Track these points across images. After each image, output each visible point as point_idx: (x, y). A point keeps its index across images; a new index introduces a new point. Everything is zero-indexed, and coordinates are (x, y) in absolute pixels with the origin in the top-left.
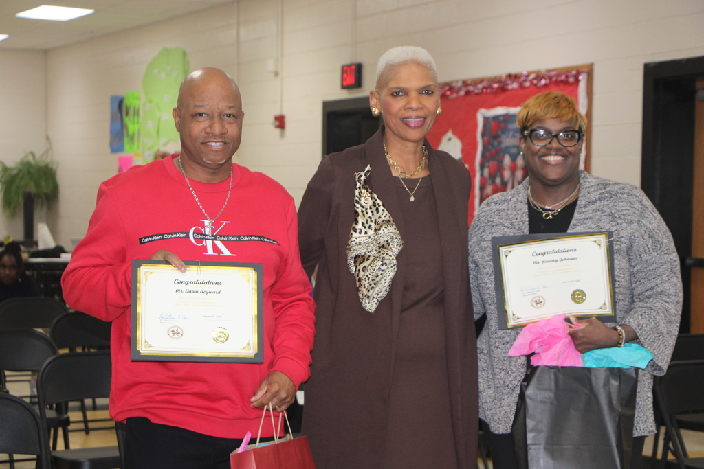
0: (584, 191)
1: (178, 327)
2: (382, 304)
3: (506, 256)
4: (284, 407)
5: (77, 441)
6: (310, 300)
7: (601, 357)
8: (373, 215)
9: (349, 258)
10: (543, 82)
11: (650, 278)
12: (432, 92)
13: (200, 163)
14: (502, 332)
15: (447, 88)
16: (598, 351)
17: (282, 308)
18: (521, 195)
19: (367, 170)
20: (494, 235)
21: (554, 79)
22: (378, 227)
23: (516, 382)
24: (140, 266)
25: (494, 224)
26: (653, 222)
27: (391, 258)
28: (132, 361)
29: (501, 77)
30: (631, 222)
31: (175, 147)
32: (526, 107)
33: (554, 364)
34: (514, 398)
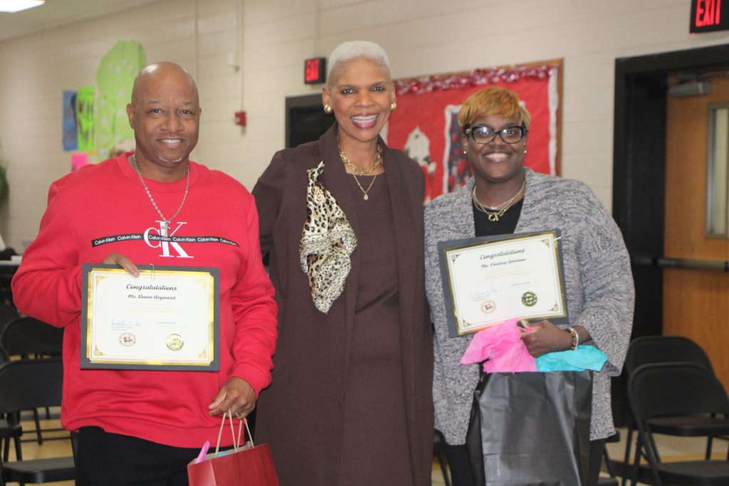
0: (529, 190)
1: (130, 334)
2: (335, 304)
3: (454, 261)
4: (244, 415)
5: (29, 452)
6: (272, 303)
7: (555, 361)
8: (326, 213)
9: (302, 257)
10: (513, 77)
11: (601, 277)
12: (383, 89)
13: (155, 161)
14: (452, 340)
15: (414, 83)
16: (552, 355)
17: (243, 311)
18: (465, 196)
19: (320, 166)
20: (440, 239)
21: (524, 74)
22: (331, 225)
23: (468, 391)
24: (90, 271)
25: (439, 228)
26: (601, 218)
27: (345, 256)
28: (82, 369)
29: (469, 73)
30: (579, 220)
31: (130, 145)
32: (467, 105)
33: (507, 370)
34: (468, 407)
